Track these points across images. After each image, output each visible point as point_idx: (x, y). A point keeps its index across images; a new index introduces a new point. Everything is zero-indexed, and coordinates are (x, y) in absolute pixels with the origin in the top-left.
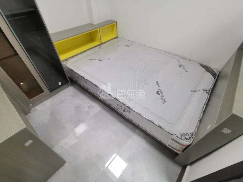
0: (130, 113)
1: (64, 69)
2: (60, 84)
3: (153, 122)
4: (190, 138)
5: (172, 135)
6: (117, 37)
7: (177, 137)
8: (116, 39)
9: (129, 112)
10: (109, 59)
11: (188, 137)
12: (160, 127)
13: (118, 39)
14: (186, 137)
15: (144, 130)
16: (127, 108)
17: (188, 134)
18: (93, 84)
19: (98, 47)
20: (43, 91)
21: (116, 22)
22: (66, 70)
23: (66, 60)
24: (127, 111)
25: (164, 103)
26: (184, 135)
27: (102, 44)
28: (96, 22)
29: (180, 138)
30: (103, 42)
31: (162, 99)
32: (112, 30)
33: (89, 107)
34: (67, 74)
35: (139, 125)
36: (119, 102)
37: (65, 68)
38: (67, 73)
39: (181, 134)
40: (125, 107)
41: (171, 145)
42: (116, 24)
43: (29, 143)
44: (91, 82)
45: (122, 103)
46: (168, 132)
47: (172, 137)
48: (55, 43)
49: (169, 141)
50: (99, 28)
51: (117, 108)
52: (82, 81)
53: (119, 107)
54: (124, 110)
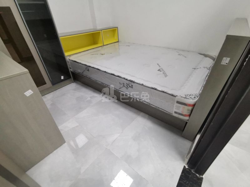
0: (132, 88)
1: (68, 63)
2: (62, 78)
3: (156, 89)
4: (195, 98)
5: (177, 96)
6: (118, 42)
7: (182, 97)
8: (118, 43)
9: (132, 87)
10: (111, 53)
11: (193, 97)
12: (163, 92)
13: (119, 43)
14: (190, 96)
15: (148, 104)
16: (129, 82)
17: (193, 95)
18: (95, 68)
19: (101, 47)
20: (45, 83)
21: (117, 27)
23: (70, 56)
24: (130, 87)
26: (188, 95)
28: (99, 27)
29: (185, 98)
30: (105, 44)
32: (114, 36)
33: (91, 97)
34: (70, 68)
36: (122, 79)
37: (68, 62)
38: (70, 67)
39: (185, 95)
40: (128, 82)
41: (177, 111)
42: (117, 30)
43: (29, 93)
44: (93, 68)
45: (124, 78)
46: (172, 95)
47: (177, 99)
48: (61, 38)
49: (175, 106)
50: (101, 30)
51: (120, 88)
52: (84, 71)
53: (122, 86)
54: (126, 87)
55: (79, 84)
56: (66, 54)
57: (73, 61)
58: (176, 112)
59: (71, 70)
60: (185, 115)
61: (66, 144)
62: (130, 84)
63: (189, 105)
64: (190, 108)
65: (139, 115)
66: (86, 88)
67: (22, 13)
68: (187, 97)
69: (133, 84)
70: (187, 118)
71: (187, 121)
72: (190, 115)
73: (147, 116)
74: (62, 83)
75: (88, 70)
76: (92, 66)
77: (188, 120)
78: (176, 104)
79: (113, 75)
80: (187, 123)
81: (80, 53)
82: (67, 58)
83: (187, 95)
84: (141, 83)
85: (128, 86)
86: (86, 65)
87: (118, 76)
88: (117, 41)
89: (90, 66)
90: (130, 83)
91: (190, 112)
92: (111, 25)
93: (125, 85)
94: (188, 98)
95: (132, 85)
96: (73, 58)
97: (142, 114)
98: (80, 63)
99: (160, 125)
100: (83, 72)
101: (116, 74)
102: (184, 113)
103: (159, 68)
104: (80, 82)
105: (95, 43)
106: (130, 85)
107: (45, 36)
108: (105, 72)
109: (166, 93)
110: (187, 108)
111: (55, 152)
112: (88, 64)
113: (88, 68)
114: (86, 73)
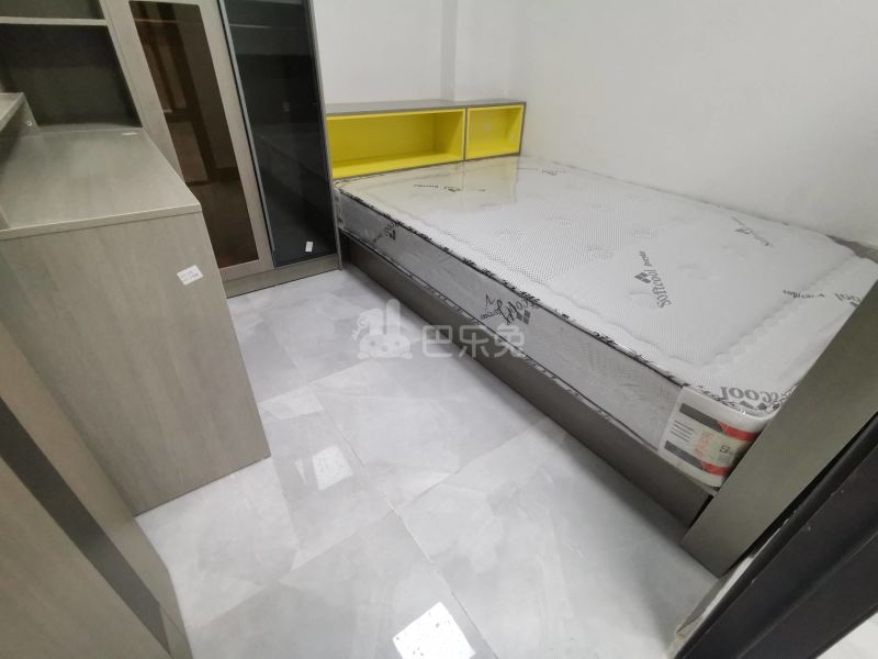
0: (526, 322)
1: (334, 203)
2: (309, 247)
4: (763, 407)
5: (686, 385)
6: (518, 154)
7: (706, 393)
8: (515, 158)
9: (526, 318)
10: (484, 191)
11: (755, 404)
12: (636, 359)
13: (521, 158)
14: (745, 399)
15: (573, 392)
16: (520, 299)
17: (755, 393)
18: (415, 232)
19: (453, 166)
20: (255, 256)
21: (525, 104)
22: (339, 204)
23: (346, 179)
24: (519, 316)
25: (662, 306)
26: (736, 393)
27: (465, 160)
28: (460, 98)
29: (719, 400)
30: (469, 156)
31: (657, 293)
32: (507, 132)
34: (340, 220)
35: (555, 376)
36: (495, 283)
37: (337, 199)
38: (341, 216)
39: (724, 390)
40: (514, 299)
41: (674, 440)
42: (522, 110)
43: (190, 275)
44: (410, 230)
45: (505, 284)
46: (669, 378)
47: (682, 396)
48: (328, 119)
49: (671, 420)
50: (466, 107)
51: (484, 316)
52: (380, 236)
53: (492, 308)
54: (507, 315)
55: (358, 278)
56: (336, 172)
57: (351, 197)
58: (669, 447)
59: (339, 226)
60: (708, 468)
61: (269, 461)
62: (523, 306)
63: (733, 432)
64: (735, 444)
65: (533, 423)
66: (376, 293)
67: (231, 28)
68: (731, 399)
69: (530, 308)
70: (714, 480)
71: (714, 493)
72: (727, 473)
73: (562, 434)
74: (306, 264)
75: (393, 236)
76: (408, 223)
77: (717, 489)
78: (676, 415)
79: (470, 264)
80: (711, 498)
81: (381, 173)
82: (336, 187)
83: (732, 391)
84: (561, 312)
85: (514, 315)
86: (388, 217)
87: (486, 273)
88: (516, 150)
89: (399, 224)
90: (524, 303)
91: (732, 458)
92: (506, 93)
93: (504, 309)
94: (733, 404)
95: (527, 314)
96: (353, 189)
97: (546, 422)
98: (372, 208)
99: (604, 481)
100: (375, 240)
101: (481, 265)
102: (706, 459)
103: (642, 268)
104: (364, 271)
105: (437, 147)
106: (522, 312)
107: (286, 107)
108: (446, 250)
109: (644, 363)
110: (718, 438)
111: (232, 476)
112: (396, 216)
113: (393, 227)
114: (385, 246)
